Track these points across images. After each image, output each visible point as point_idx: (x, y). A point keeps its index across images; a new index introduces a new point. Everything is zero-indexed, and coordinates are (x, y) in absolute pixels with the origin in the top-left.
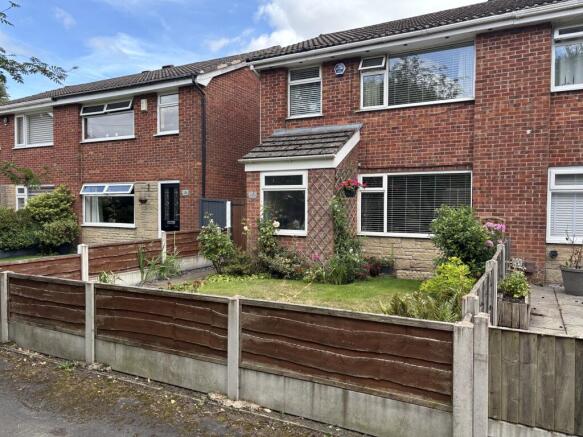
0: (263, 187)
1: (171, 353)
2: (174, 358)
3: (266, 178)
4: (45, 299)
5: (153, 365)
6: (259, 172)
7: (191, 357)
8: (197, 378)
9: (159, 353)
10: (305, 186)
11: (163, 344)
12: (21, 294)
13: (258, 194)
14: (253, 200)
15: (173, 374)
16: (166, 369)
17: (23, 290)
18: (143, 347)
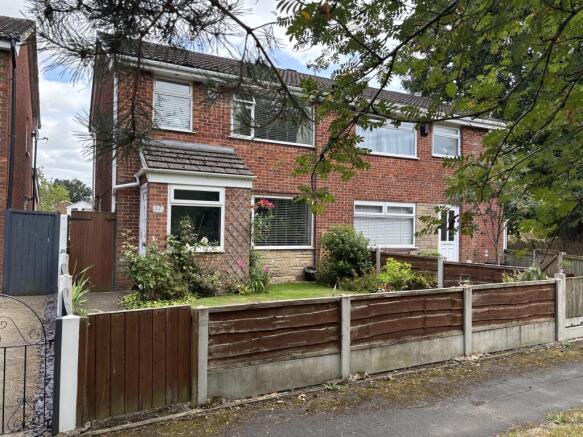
0: (172, 200)
1: (421, 340)
2: (425, 343)
3: (176, 191)
4: (278, 327)
5: (407, 355)
6: (167, 184)
7: (439, 337)
8: (442, 351)
9: (413, 344)
10: (221, 203)
11: (414, 335)
12: (232, 331)
13: (166, 208)
14: (159, 214)
15: (424, 356)
16: (419, 354)
17: (237, 325)
18: (399, 343)
